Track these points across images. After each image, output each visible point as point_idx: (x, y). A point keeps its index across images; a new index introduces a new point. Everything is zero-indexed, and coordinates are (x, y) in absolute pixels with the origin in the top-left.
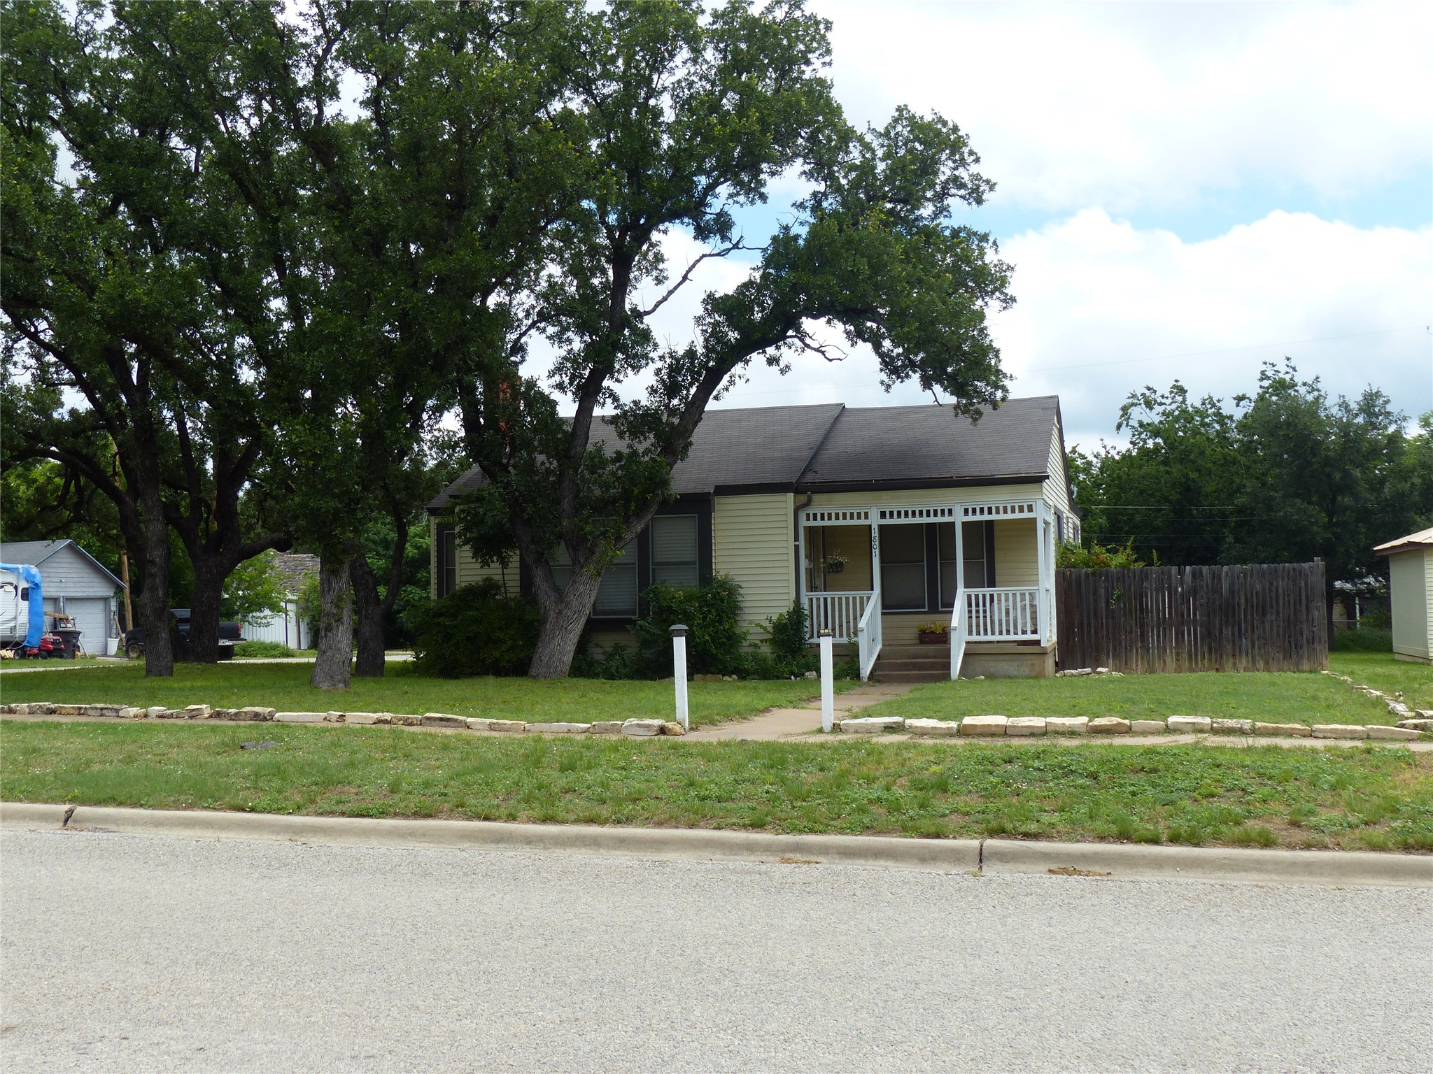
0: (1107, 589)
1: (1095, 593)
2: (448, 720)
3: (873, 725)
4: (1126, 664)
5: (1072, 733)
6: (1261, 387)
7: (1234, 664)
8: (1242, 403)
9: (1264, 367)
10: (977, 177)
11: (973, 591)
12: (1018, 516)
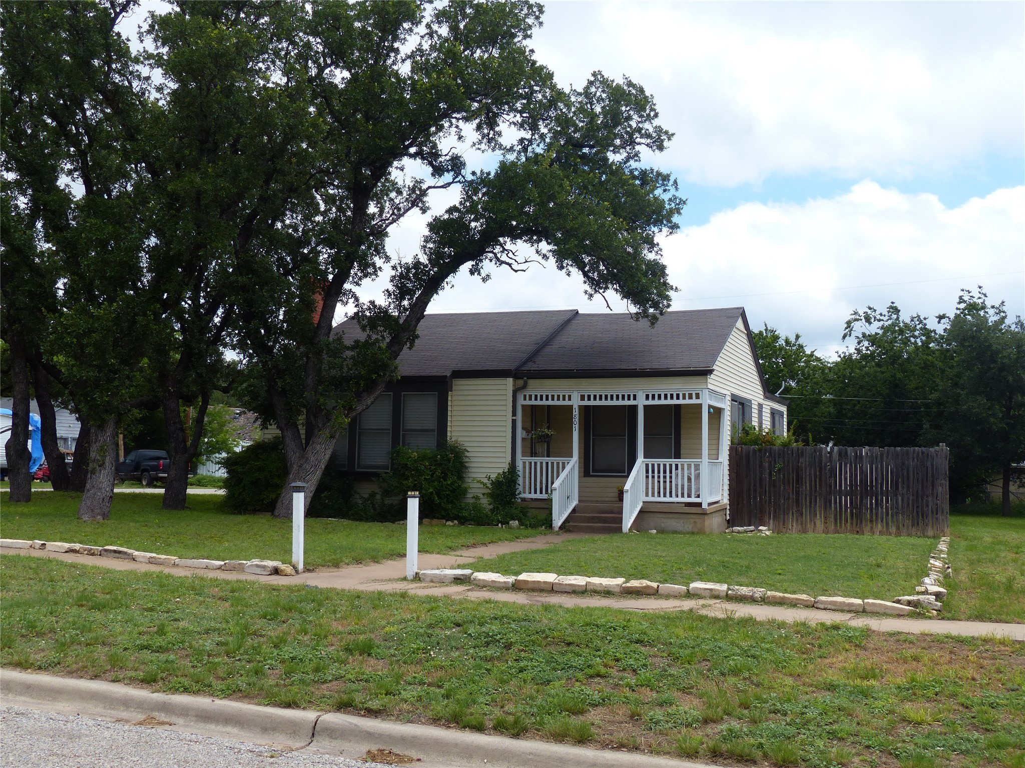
0: (770, 463)
1: (761, 466)
2: (120, 552)
3: (445, 576)
4: (784, 524)
5: (607, 593)
6: (957, 309)
7: (872, 528)
8: (943, 321)
9: (962, 293)
10: (659, 130)
11: (650, 461)
12: (687, 401)
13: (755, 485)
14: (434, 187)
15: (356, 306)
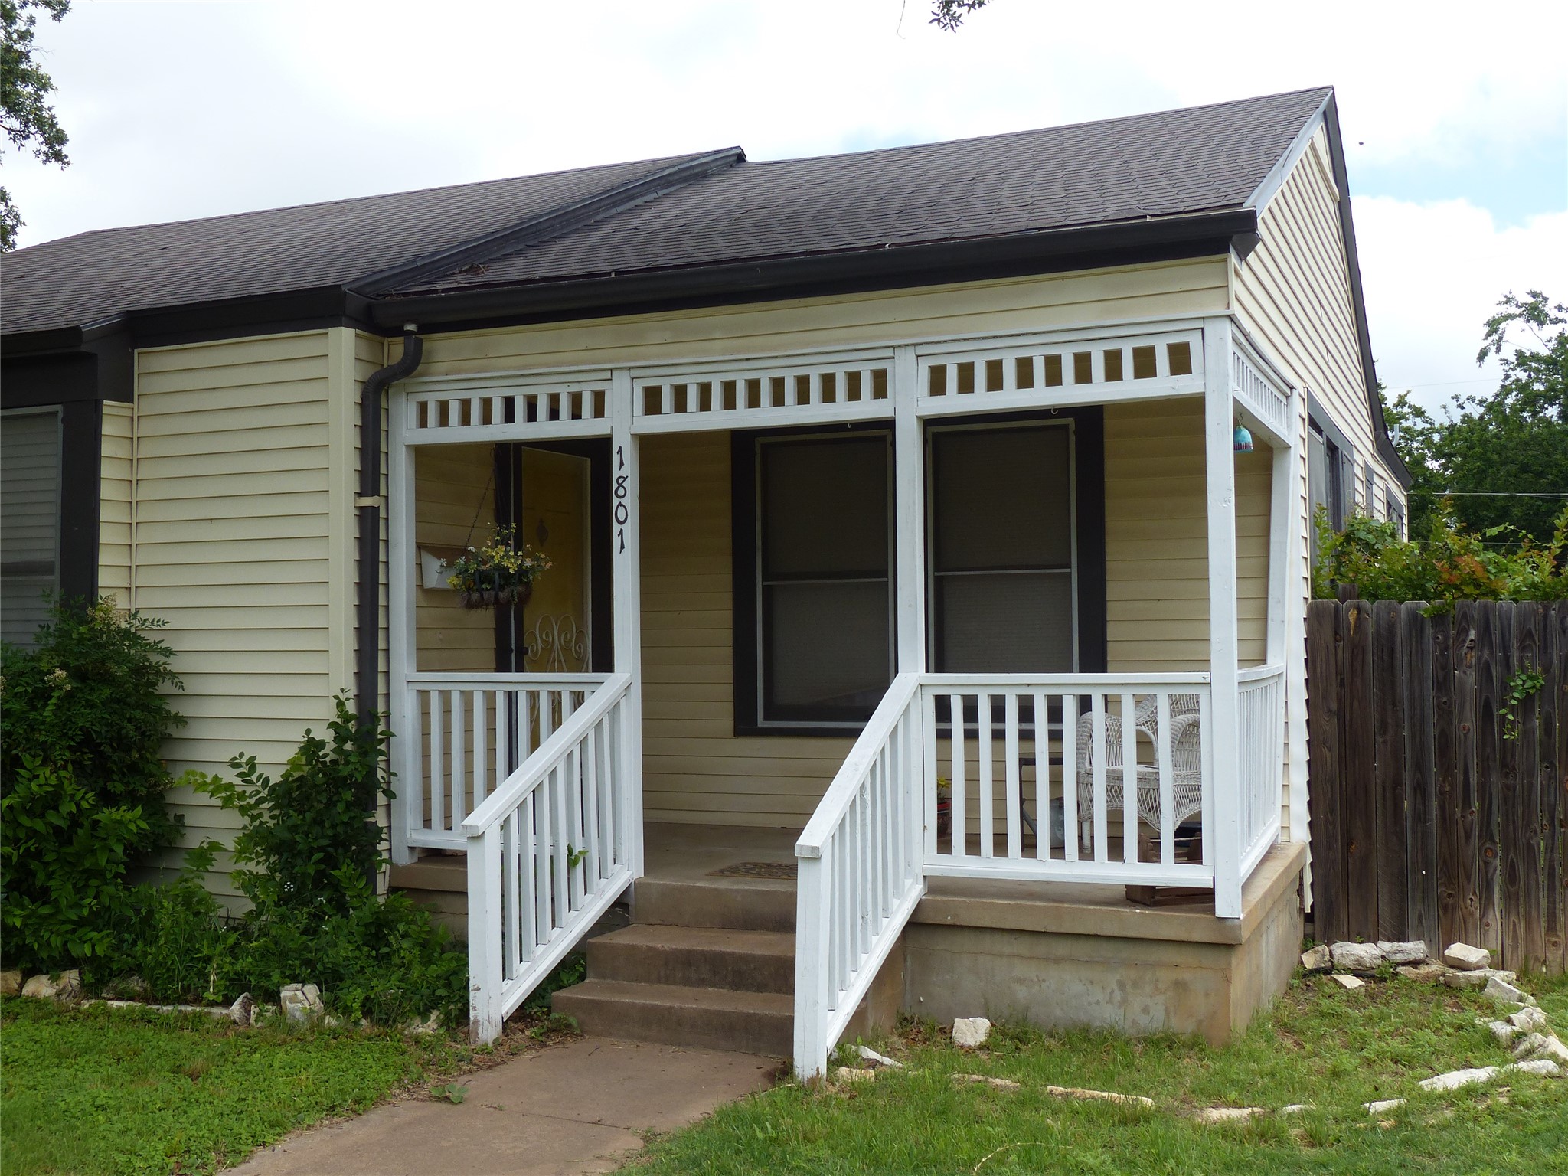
0: (1485, 672)
1: (1444, 683)
4: (1551, 928)
12: (1131, 388)
13: (1420, 766)
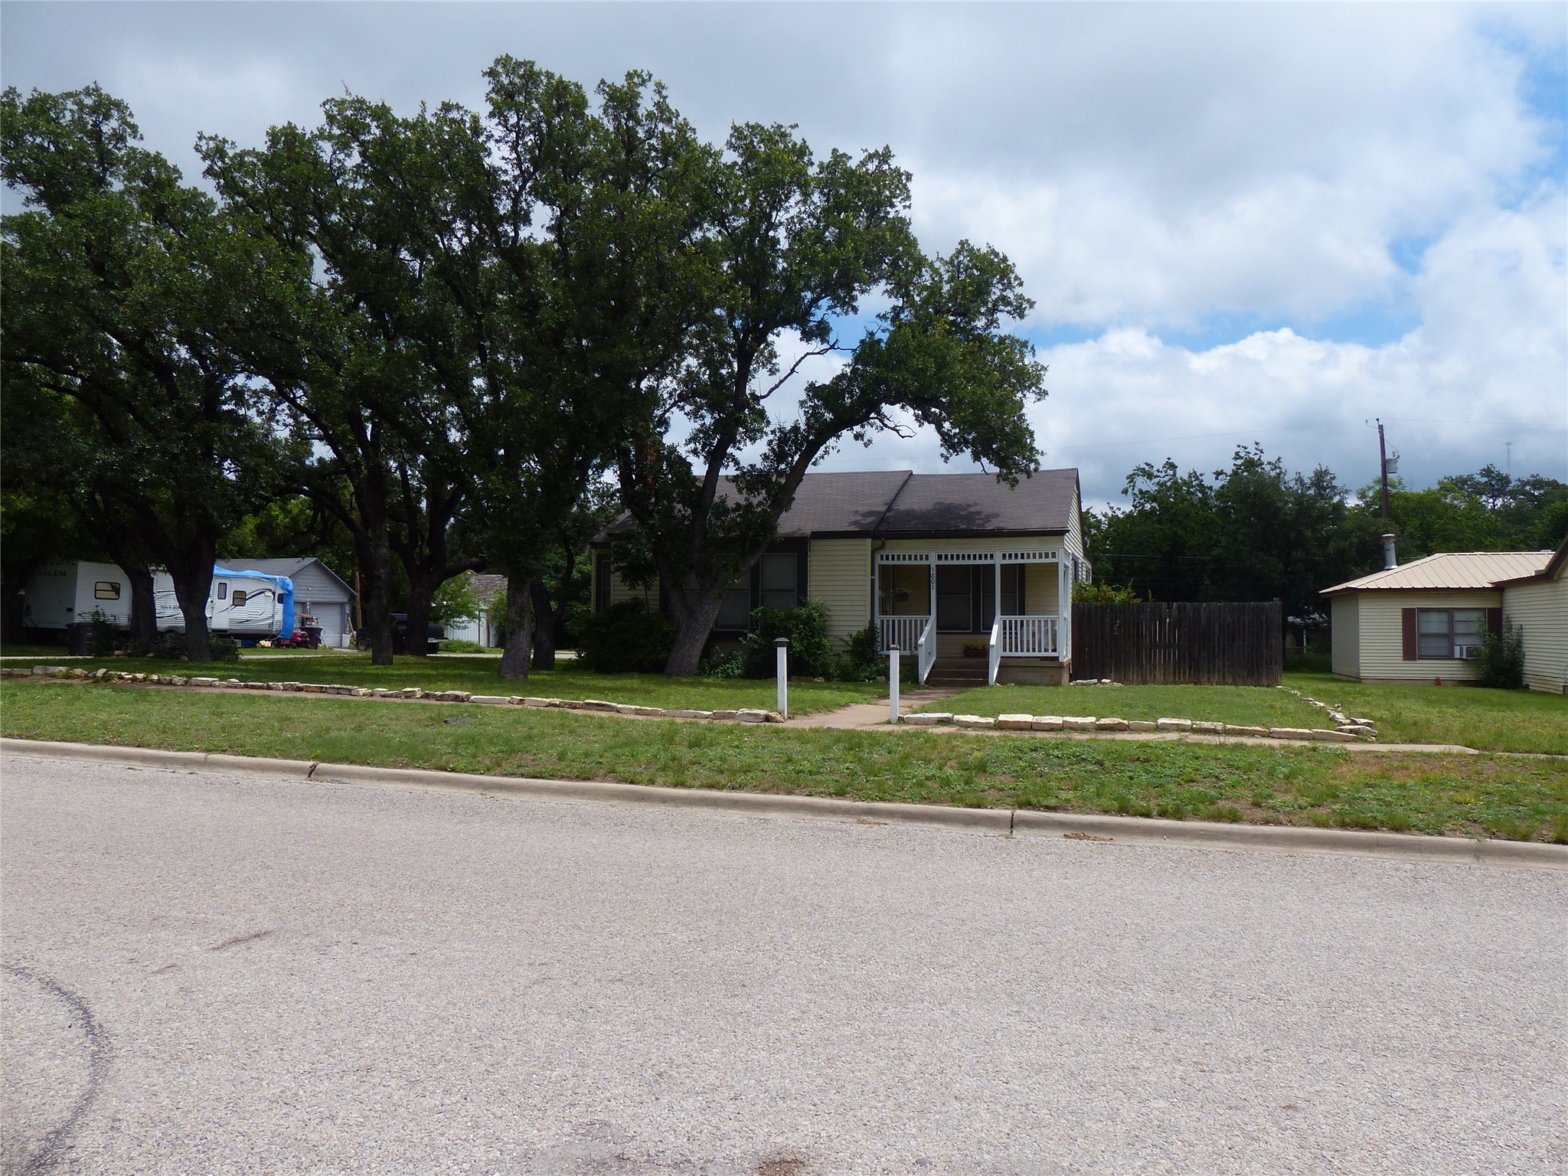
0: (1111, 619)
1: (1102, 622)
2: (603, 705)
3: (929, 718)
4: (1124, 677)
5: (1083, 729)
6: (1235, 465)
7: (1209, 679)
8: (1220, 477)
9: (1238, 449)
10: (1021, 297)
11: (1007, 618)
12: (1044, 560)
13: (1096, 640)
14: (812, 354)
15: (736, 470)
